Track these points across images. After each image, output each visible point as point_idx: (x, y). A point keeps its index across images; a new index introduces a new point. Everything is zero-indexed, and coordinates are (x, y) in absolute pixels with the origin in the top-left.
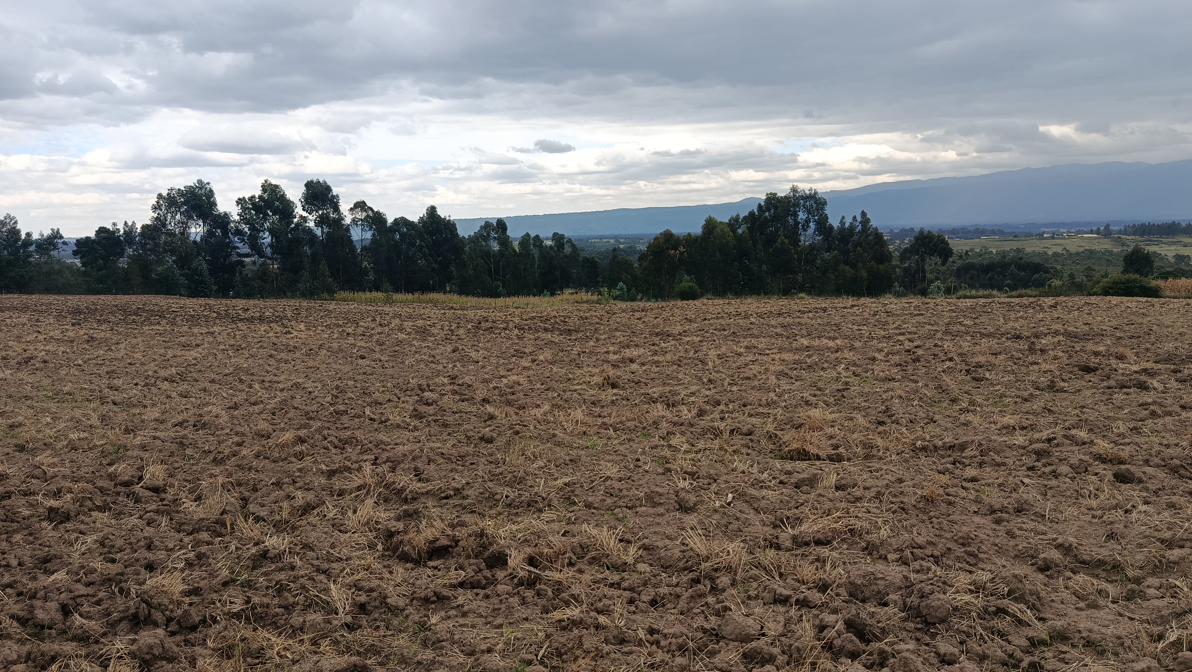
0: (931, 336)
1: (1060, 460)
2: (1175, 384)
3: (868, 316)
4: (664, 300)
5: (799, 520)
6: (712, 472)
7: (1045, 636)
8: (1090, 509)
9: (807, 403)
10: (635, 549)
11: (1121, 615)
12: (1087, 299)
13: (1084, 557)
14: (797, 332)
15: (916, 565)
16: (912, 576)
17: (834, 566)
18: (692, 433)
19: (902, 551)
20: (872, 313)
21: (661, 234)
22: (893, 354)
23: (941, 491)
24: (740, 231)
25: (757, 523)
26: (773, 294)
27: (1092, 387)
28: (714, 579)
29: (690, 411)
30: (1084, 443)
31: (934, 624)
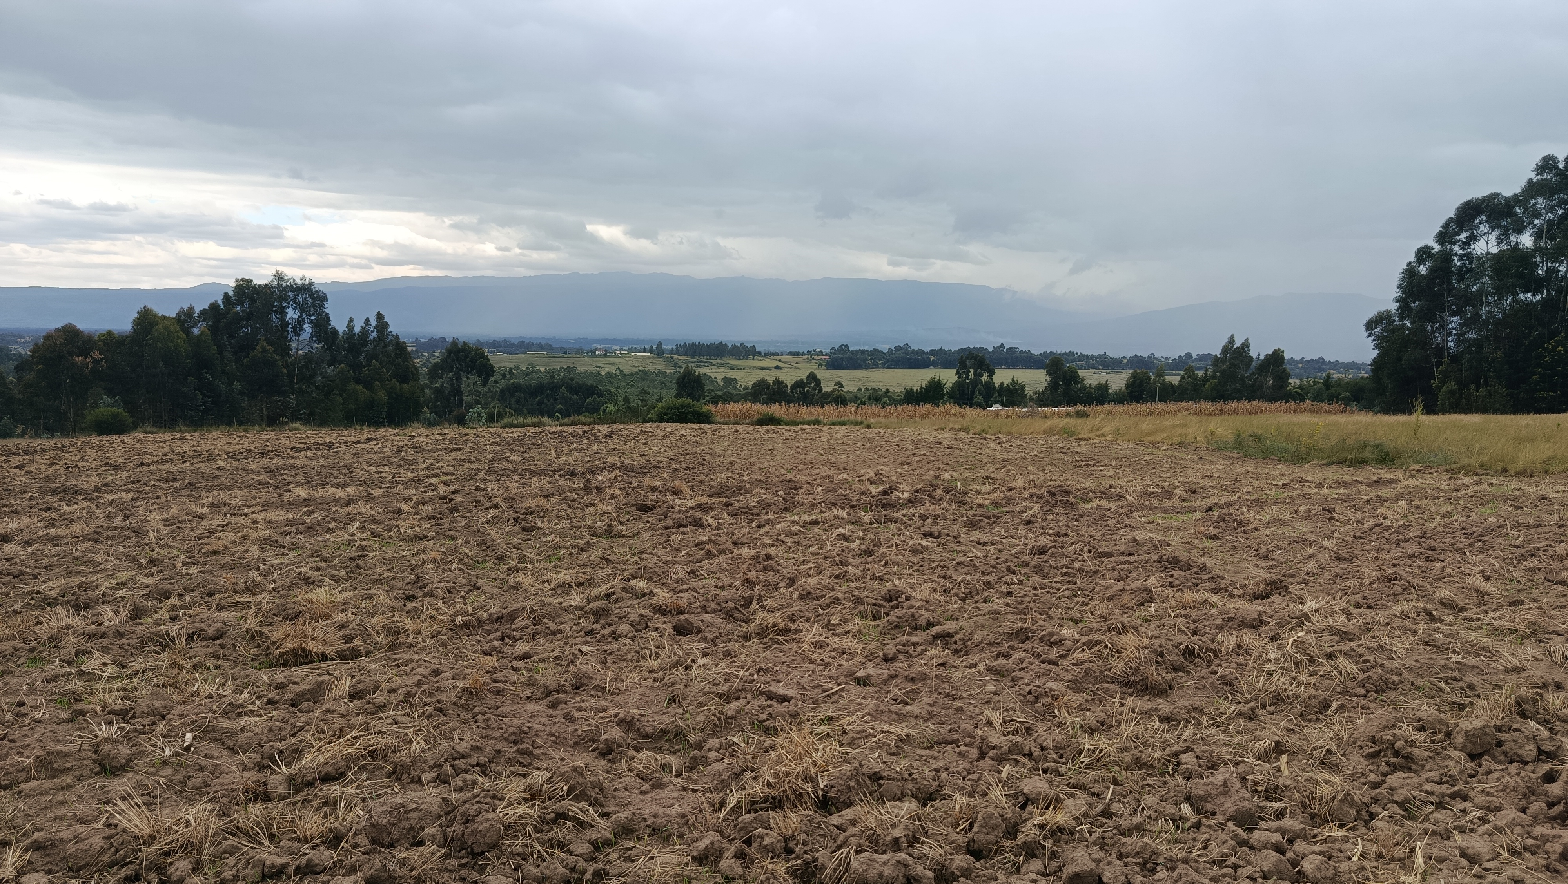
0: (472, 476)
1: (620, 618)
2: (728, 518)
3: (389, 453)
4: (65, 433)
5: (298, 753)
6: (157, 704)
7: (609, 835)
8: (652, 671)
9: (307, 581)
10: (18, 854)
11: (684, 789)
12: (641, 427)
13: (647, 729)
14: (290, 479)
15: (458, 781)
16: (454, 797)
17: (350, 807)
18: (121, 647)
19: (440, 766)
20: (395, 448)
21: (57, 330)
22: (424, 503)
23: (487, 678)
24: (196, 331)
25: (234, 768)
26: (253, 424)
27: (651, 529)
28: (163, 869)
29: (116, 613)
30: (644, 595)
31: (483, 853)
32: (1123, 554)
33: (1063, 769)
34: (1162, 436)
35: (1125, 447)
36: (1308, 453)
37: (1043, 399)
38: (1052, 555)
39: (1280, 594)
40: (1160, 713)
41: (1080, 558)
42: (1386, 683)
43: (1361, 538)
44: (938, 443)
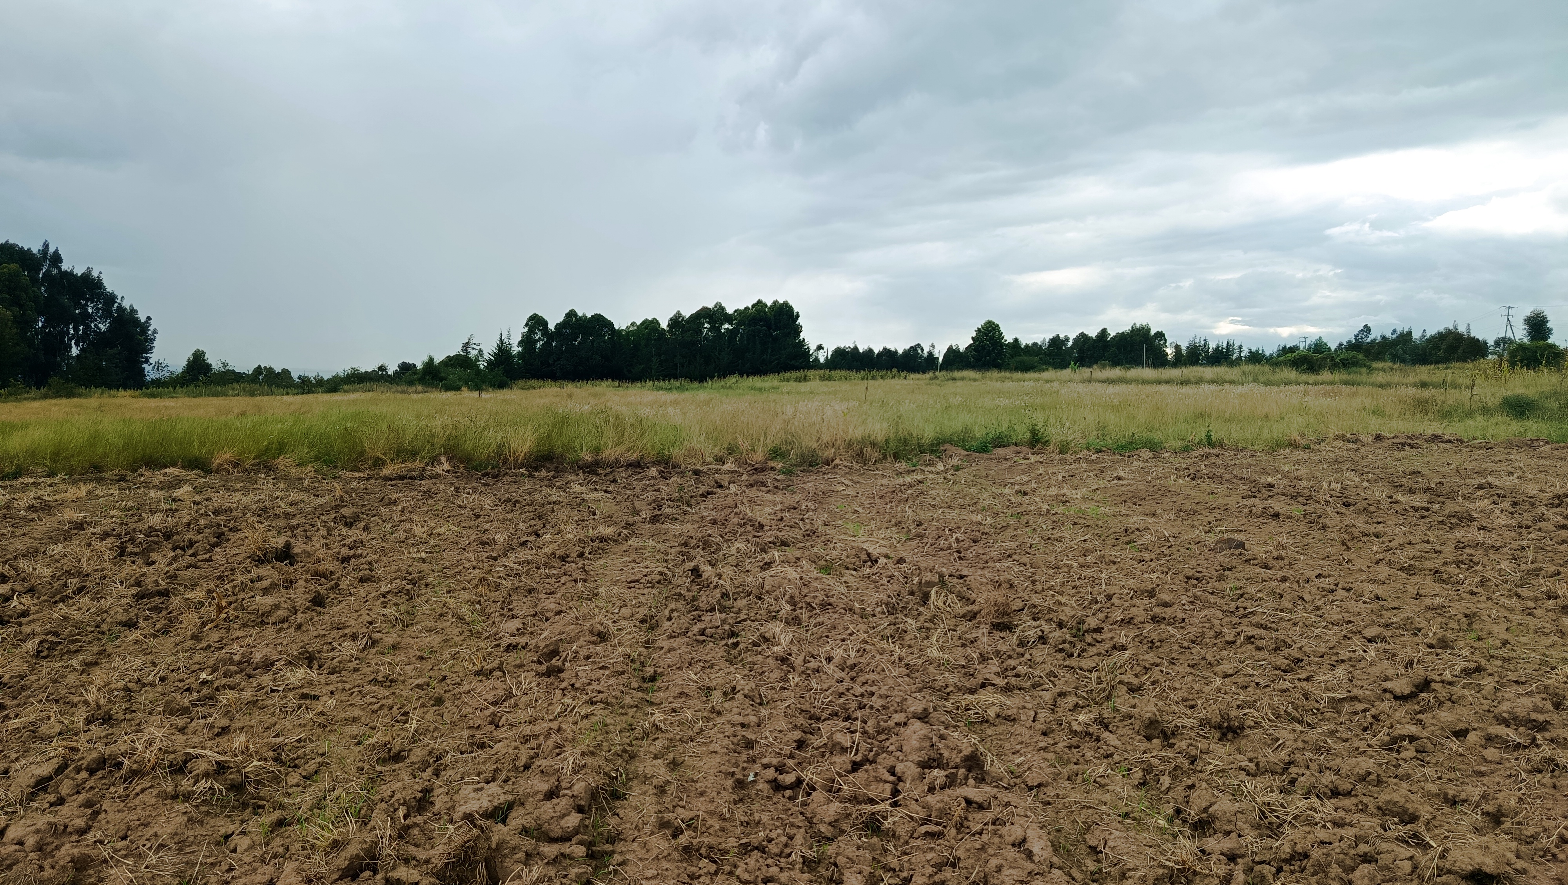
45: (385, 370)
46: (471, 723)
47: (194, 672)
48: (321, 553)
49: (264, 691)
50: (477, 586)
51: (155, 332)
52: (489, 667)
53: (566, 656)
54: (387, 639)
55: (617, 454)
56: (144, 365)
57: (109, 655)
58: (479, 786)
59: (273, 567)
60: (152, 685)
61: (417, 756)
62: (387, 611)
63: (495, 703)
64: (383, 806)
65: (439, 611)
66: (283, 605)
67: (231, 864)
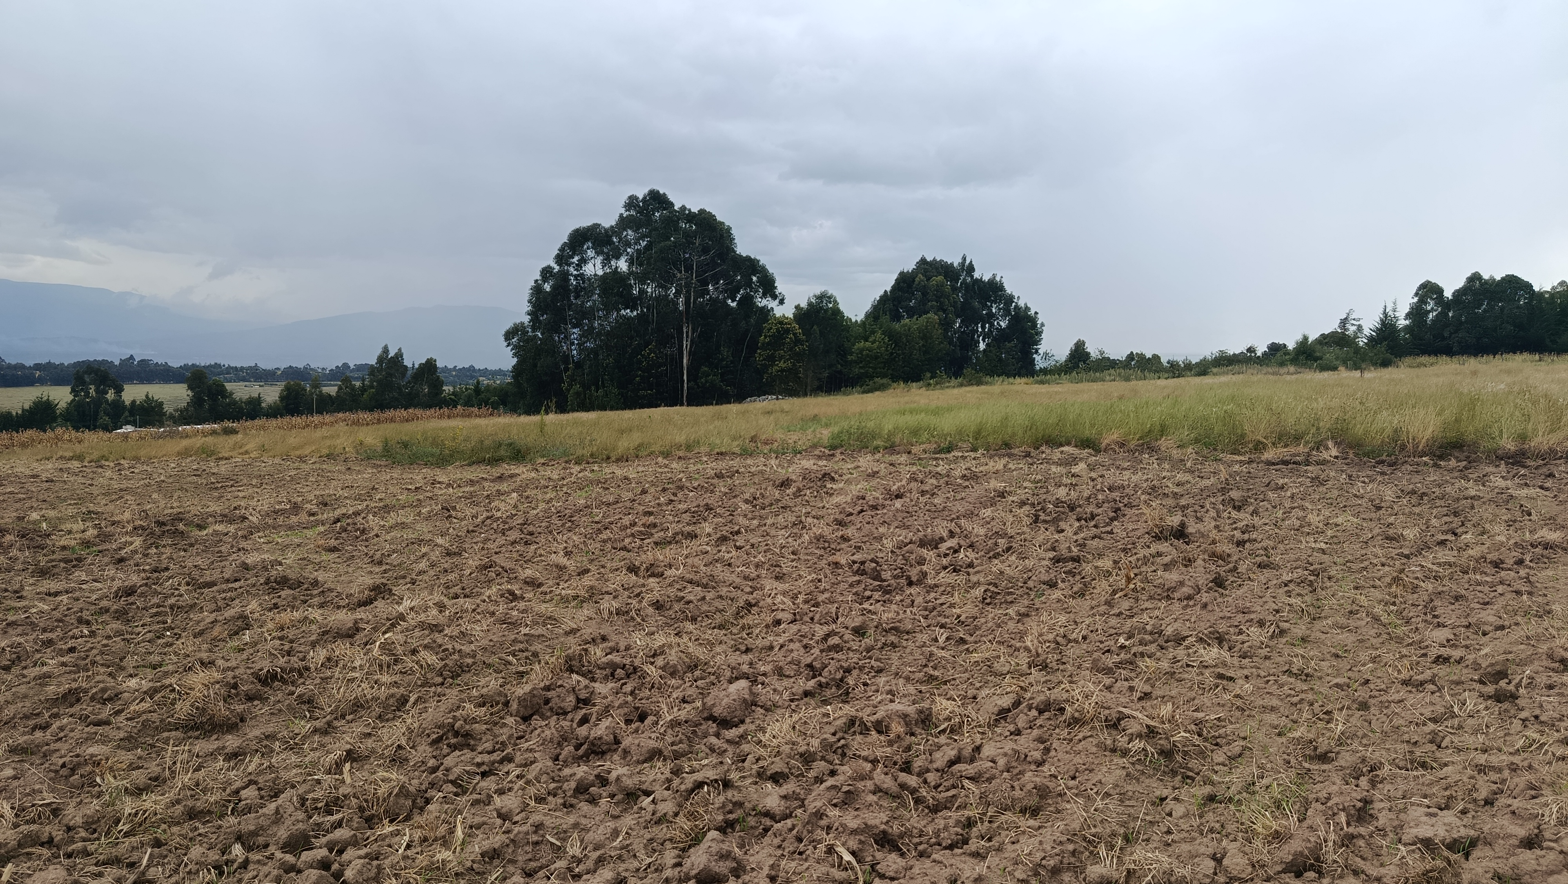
32: (228, 581)
33: (91, 847)
34: (310, 450)
35: (270, 463)
36: (451, 456)
37: (186, 417)
38: (142, 595)
39: (383, 598)
40: (226, 751)
41: (177, 592)
42: (461, 667)
43: (473, 531)
44: (33, 476)
45: (1254, 351)
46: (1406, 737)
47: (1111, 635)
48: (1214, 534)
49: (1180, 664)
50: (1390, 585)
51: (1043, 325)
52: (1420, 678)
53: (1521, 681)
54: (1295, 630)
55: (1552, 442)
56: (1035, 356)
57: (1037, 609)
58: (1431, 810)
59: (1171, 545)
60: (1076, 641)
61: (1346, 761)
62: (1292, 601)
63: (1434, 720)
64: (1318, 806)
65: (1349, 608)
66: (1187, 582)
67: (1169, 827)
